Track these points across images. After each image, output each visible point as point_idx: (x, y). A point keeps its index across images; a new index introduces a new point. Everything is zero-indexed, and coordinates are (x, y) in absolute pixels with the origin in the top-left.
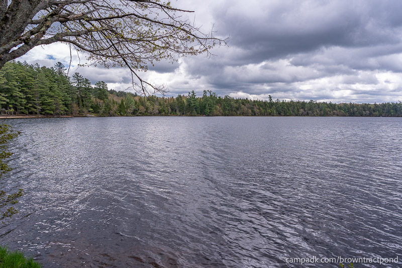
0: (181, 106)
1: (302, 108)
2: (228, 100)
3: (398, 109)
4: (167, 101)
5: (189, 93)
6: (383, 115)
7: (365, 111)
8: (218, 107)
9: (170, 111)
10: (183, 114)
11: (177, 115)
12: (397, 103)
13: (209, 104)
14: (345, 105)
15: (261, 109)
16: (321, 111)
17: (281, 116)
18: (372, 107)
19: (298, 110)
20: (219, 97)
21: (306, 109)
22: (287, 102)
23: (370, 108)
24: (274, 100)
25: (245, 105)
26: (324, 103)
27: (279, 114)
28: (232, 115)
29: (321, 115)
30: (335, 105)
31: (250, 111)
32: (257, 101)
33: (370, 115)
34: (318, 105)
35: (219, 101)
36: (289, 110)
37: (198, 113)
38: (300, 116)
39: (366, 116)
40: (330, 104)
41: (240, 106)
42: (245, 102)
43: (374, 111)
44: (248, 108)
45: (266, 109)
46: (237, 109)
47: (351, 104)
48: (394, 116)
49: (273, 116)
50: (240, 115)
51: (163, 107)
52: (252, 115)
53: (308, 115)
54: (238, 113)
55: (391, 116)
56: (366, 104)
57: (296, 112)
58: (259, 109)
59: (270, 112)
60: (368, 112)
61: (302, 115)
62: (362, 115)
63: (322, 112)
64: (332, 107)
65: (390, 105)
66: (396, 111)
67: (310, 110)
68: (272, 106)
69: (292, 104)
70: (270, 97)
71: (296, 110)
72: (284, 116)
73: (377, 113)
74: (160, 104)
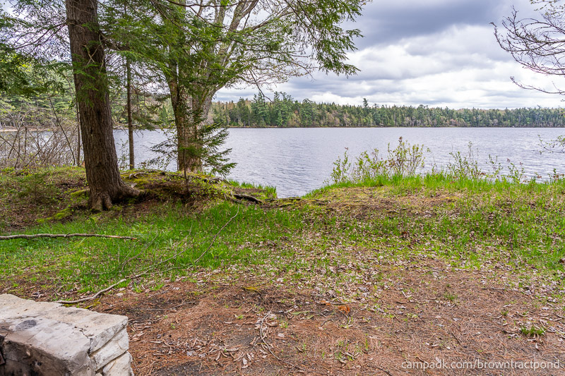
0: (245, 113)
1: (409, 116)
2: (308, 105)
3: (536, 117)
4: (225, 107)
5: (256, 96)
6: (516, 125)
7: (492, 119)
8: (294, 115)
9: (229, 120)
10: (247, 125)
11: (239, 127)
12: (535, 109)
13: (282, 111)
14: (466, 111)
15: (353, 117)
16: (433, 119)
17: (380, 127)
18: (502, 114)
19: (403, 119)
20: (296, 102)
21: (414, 117)
22: (388, 107)
23: (500, 115)
24: (371, 105)
25: (331, 112)
26: (438, 109)
27: (377, 124)
28: (314, 126)
29: (433, 126)
30: (453, 111)
31: (338, 120)
32: (347, 107)
33: (499, 125)
34: (430, 111)
35: (296, 107)
36: (390, 118)
37: (267, 124)
38: (405, 126)
39: (493, 126)
40: (447, 109)
41: (324, 113)
42: (331, 108)
43: (505, 120)
44: (335, 116)
45: (359, 118)
46: (321, 117)
47: (474, 109)
48: (531, 126)
49: (369, 127)
50: (324, 126)
51: (219, 115)
52: (341, 126)
53: (415, 125)
54: (322, 122)
55: (526, 127)
56: (494, 110)
57: (400, 122)
58: (350, 117)
59: (365, 121)
60: (496, 121)
61: (408, 125)
62: (488, 126)
63: (435, 121)
64: (449, 113)
65: (526, 111)
66: (534, 119)
67: (419, 118)
68: (368, 113)
69: (394, 111)
70: (365, 101)
71: (399, 119)
72: (384, 126)
73: (508, 122)
74: (216, 112)
